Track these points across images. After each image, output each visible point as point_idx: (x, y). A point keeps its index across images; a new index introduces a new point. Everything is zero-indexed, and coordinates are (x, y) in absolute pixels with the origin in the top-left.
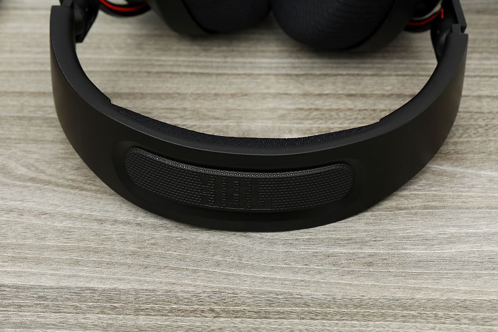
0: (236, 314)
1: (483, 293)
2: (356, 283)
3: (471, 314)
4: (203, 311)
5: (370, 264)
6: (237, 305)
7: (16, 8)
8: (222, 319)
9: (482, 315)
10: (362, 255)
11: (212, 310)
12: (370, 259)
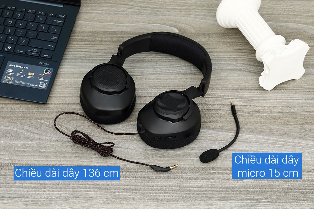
0: (130, 172)
1: (187, 165)
2: (158, 162)
3: (185, 171)
4: (123, 171)
5: (160, 157)
6: (130, 169)
7: (62, 74)
8: (127, 174)
9: (187, 171)
10: (159, 154)
11: (125, 171)
12: (160, 155)
